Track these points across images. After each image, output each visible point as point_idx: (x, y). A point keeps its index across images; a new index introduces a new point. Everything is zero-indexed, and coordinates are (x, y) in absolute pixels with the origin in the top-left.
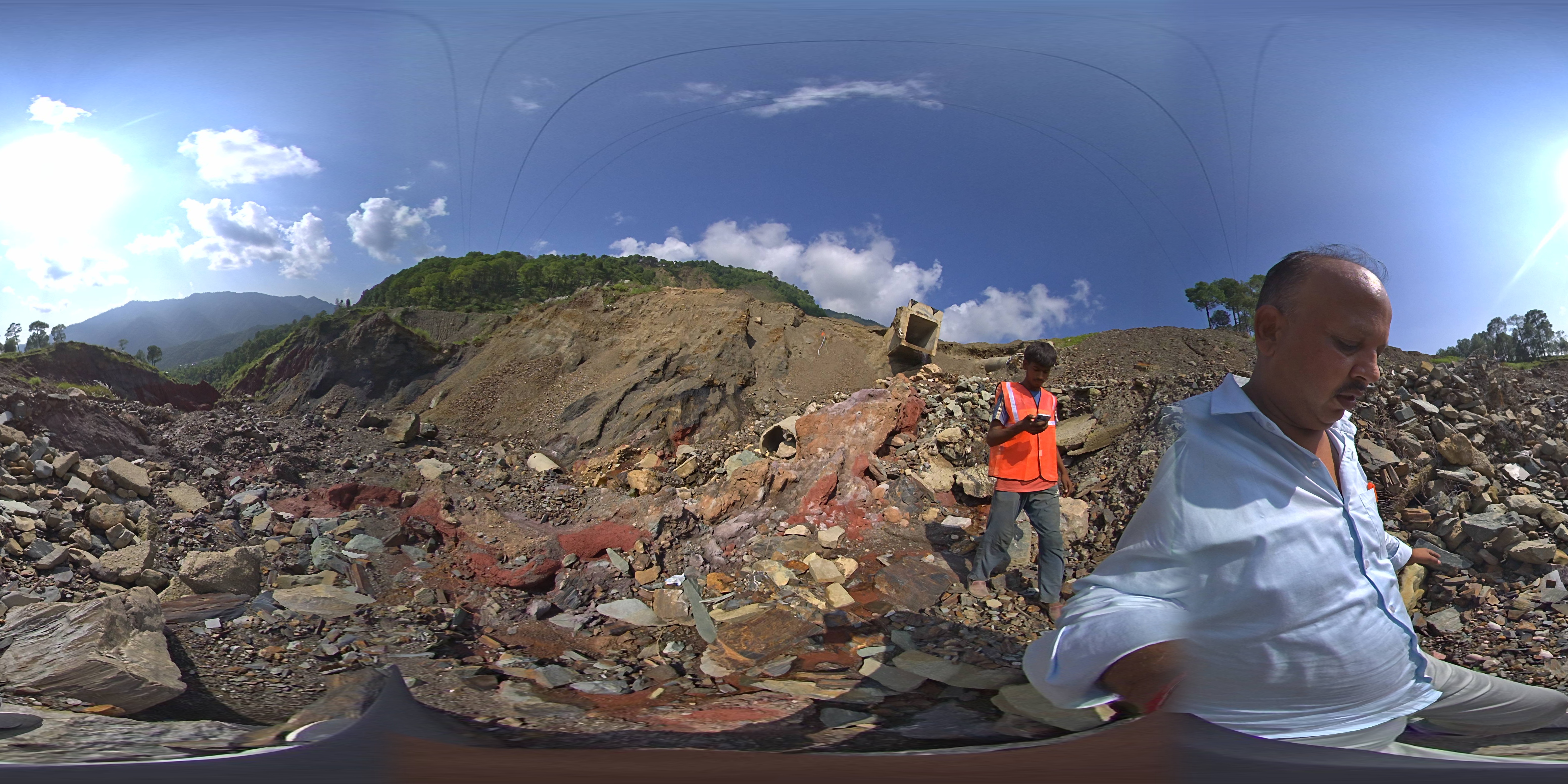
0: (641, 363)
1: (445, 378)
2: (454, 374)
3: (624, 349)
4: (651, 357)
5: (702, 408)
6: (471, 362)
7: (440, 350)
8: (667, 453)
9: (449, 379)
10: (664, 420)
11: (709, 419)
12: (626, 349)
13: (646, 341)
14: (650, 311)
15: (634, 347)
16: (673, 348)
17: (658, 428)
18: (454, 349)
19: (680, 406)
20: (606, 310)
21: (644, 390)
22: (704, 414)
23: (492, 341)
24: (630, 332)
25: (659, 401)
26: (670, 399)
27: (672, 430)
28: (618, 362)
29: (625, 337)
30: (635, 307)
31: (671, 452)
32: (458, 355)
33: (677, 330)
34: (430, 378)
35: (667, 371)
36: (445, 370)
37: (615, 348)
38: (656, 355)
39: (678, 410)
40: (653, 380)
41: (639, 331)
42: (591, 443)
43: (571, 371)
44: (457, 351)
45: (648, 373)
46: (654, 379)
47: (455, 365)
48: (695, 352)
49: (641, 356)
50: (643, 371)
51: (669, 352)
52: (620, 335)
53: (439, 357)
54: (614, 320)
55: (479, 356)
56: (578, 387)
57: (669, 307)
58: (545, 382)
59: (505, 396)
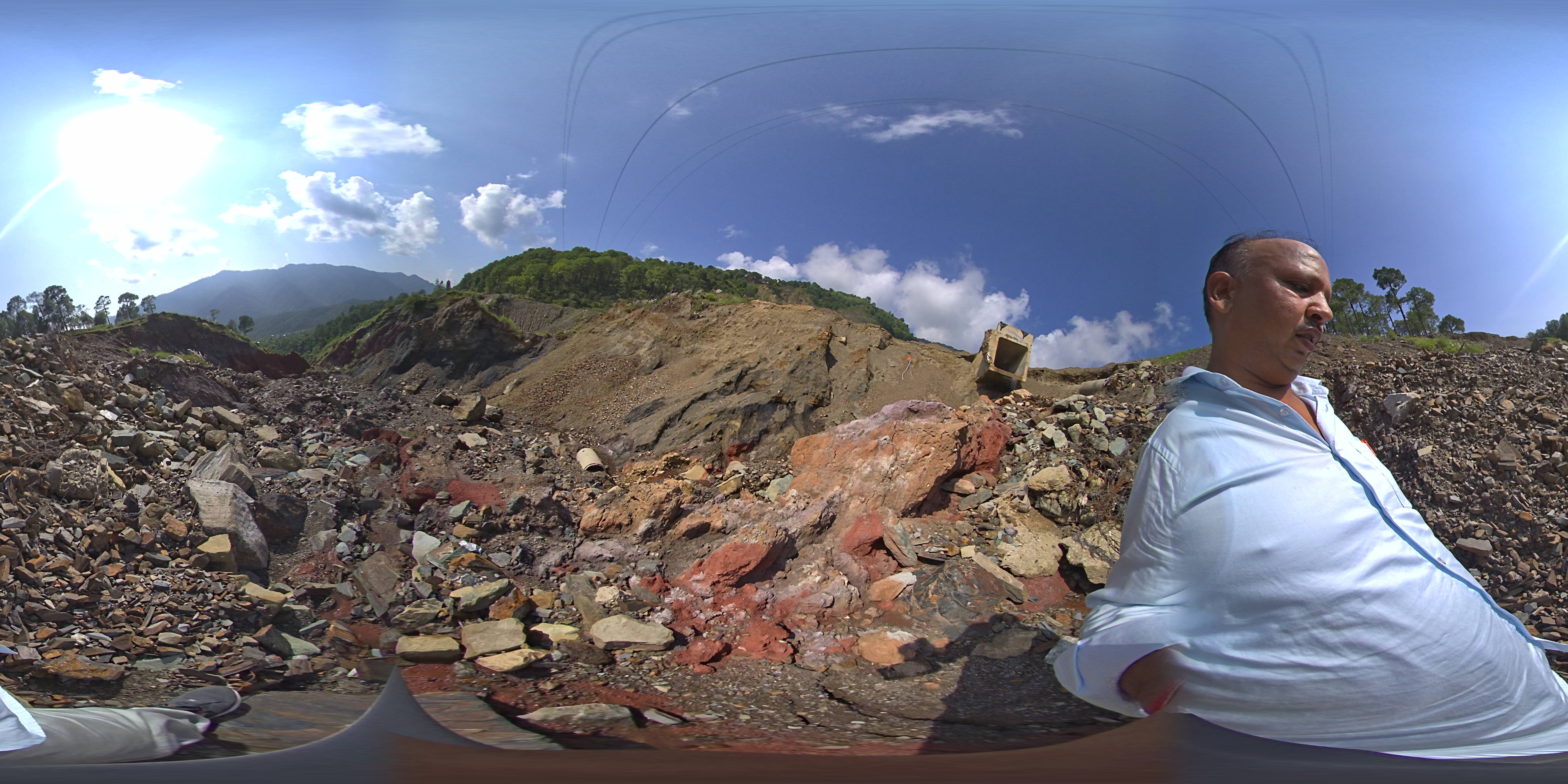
0: (717, 373)
1: (523, 366)
2: (533, 364)
3: (703, 358)
4: (728, 369)
5: (765, 425)
6: (550, 354)
7: (522, 339)
8: (716, 468)
9: (526, 369)
10: (721, 432)
11: (770, 438)
12: (705, 358)
13: (726, 352)
14: (735, 323)
15: (713, 357)
16: (751, 362)
17: (712, 439)
18: (535, 340)
19: (740, 420)
20: (692, 318)
21: (713, 400)
22: (766, 431)
23: (575, 336)
24: (712, 341)
25: (722, 412)
26: (733, 412)
27: (727, 443)
28: (695, 370)
29: (706, 346)
30: (721, 317)
31: (722, 468)
32: (539, 346)
33: (759, 344)
34: (509, 366)
35: (741, 384)
36: (524, 359)
37: (695, 356)
38: (734, 366)
39: (738, 424)
40: (723, 392)
41: (722, 341)
42: (646, 447)
43: (646, 374)
44: (540, 342)
45: (720, 385)
46: (726, 391)
47: (535, 355)
48: (771, 367)
49: (718, 367)
50: (716, 382)
51: (747, 365)
52: (702, 344)
53: (520, 346)
54: (699, 328)
55: (559, 349)
56: (648, 390)
57: (756, 320)
58: (617, 382)
59: (576, 390)
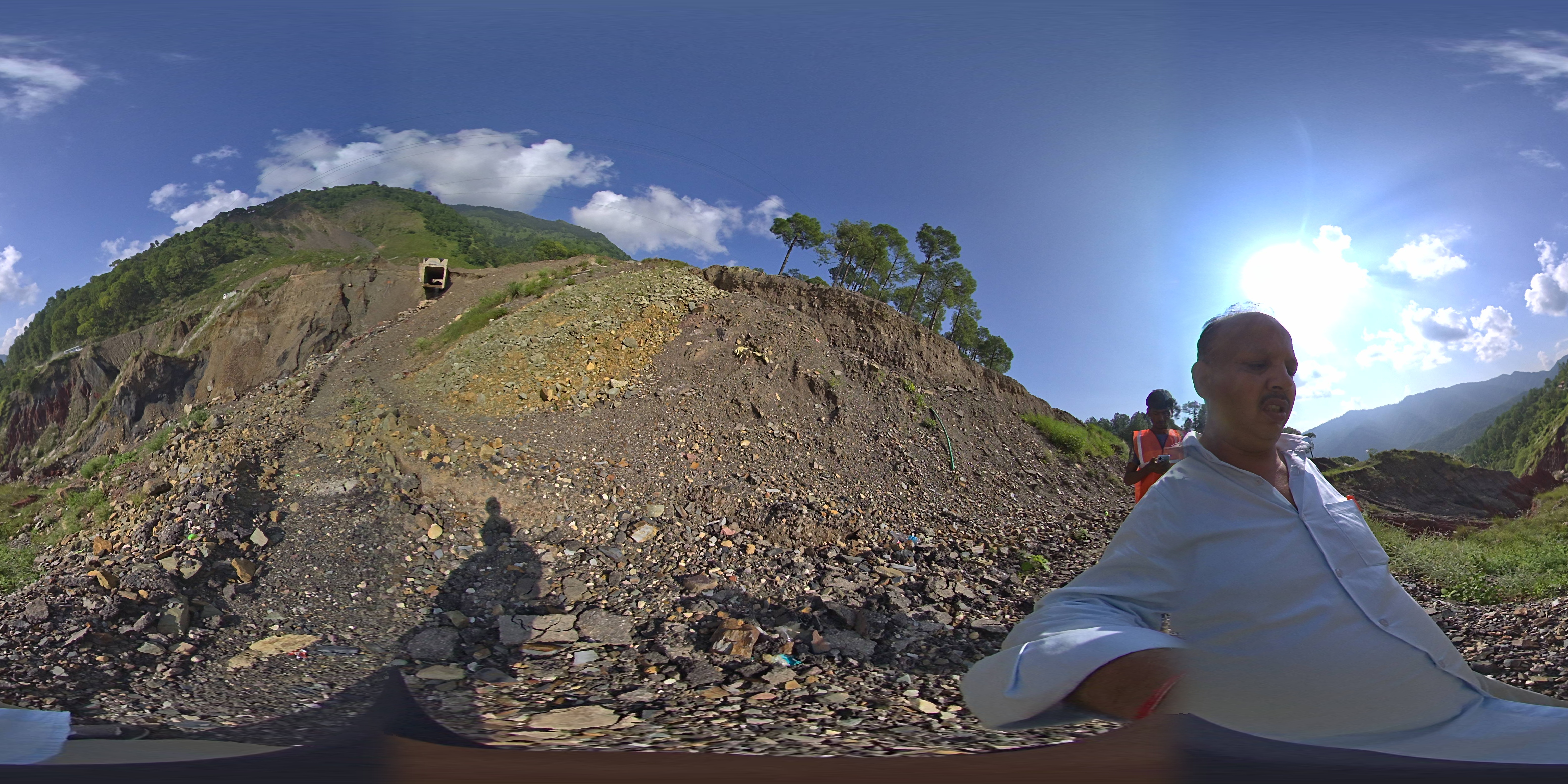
0: (299, 328)
1: (204, 373)
2: (208, 368)
4: (302, 324)
6: (210, 359)
7: (190, 361)
9: (207, 373)
12: (288, 323)
13: (296, 315)
15: (291, 320)
16: (311, 315)
18: (196, 357)
20: (266, 304)
21: (307, 342)
23: (213, 344)
25: (315, 345)
26: (318, 342)
28: (287, 331)
29: (283, 316)
30: (280, 296)
32: (200, 360)
33: (309, 305)
34: (195, 377)
35: (313, 329)
36: (200, 368)
37: (281, 324)
38: (304, 321)
40: (308, 335)
41: (290, 311)
42: (296, 369)
43: (266, 345)
44: (199, 358)
45: (305, 333)
47: (204, 363)
48: (322, 315)
49: (297, 324)
51: (310, 318)
52: (280, 316)
53: (192, 365)
54: (273, 308)
55: (212, 355)
56: (275, 350)
57: (300, 290)
58: (259, 354)
59: (246, 367)
